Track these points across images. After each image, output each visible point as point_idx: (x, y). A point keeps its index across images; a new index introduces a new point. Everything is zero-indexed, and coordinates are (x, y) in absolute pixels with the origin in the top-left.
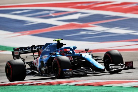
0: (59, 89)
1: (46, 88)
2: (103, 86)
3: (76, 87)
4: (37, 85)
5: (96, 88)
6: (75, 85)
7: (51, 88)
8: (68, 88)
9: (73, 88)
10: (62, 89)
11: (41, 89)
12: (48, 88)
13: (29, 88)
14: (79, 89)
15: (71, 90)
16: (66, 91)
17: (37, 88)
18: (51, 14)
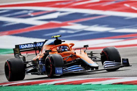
0: (38, 89)
1: (25, 88)
2: (82, 84)
3: (56, 86)
4: (16, 86)
5: (76, 87)
6: (55, 84)
7: (30, 88)
8: (47, 87)
9: (52, 87)
10: (41, 88)
11: (20, 89)
12: (27, 88)
13: (7, 89)
14: (58, 88)
15: (50, 89)
16: (45, 90)
17: (16, 89)
18: (29, 14)
